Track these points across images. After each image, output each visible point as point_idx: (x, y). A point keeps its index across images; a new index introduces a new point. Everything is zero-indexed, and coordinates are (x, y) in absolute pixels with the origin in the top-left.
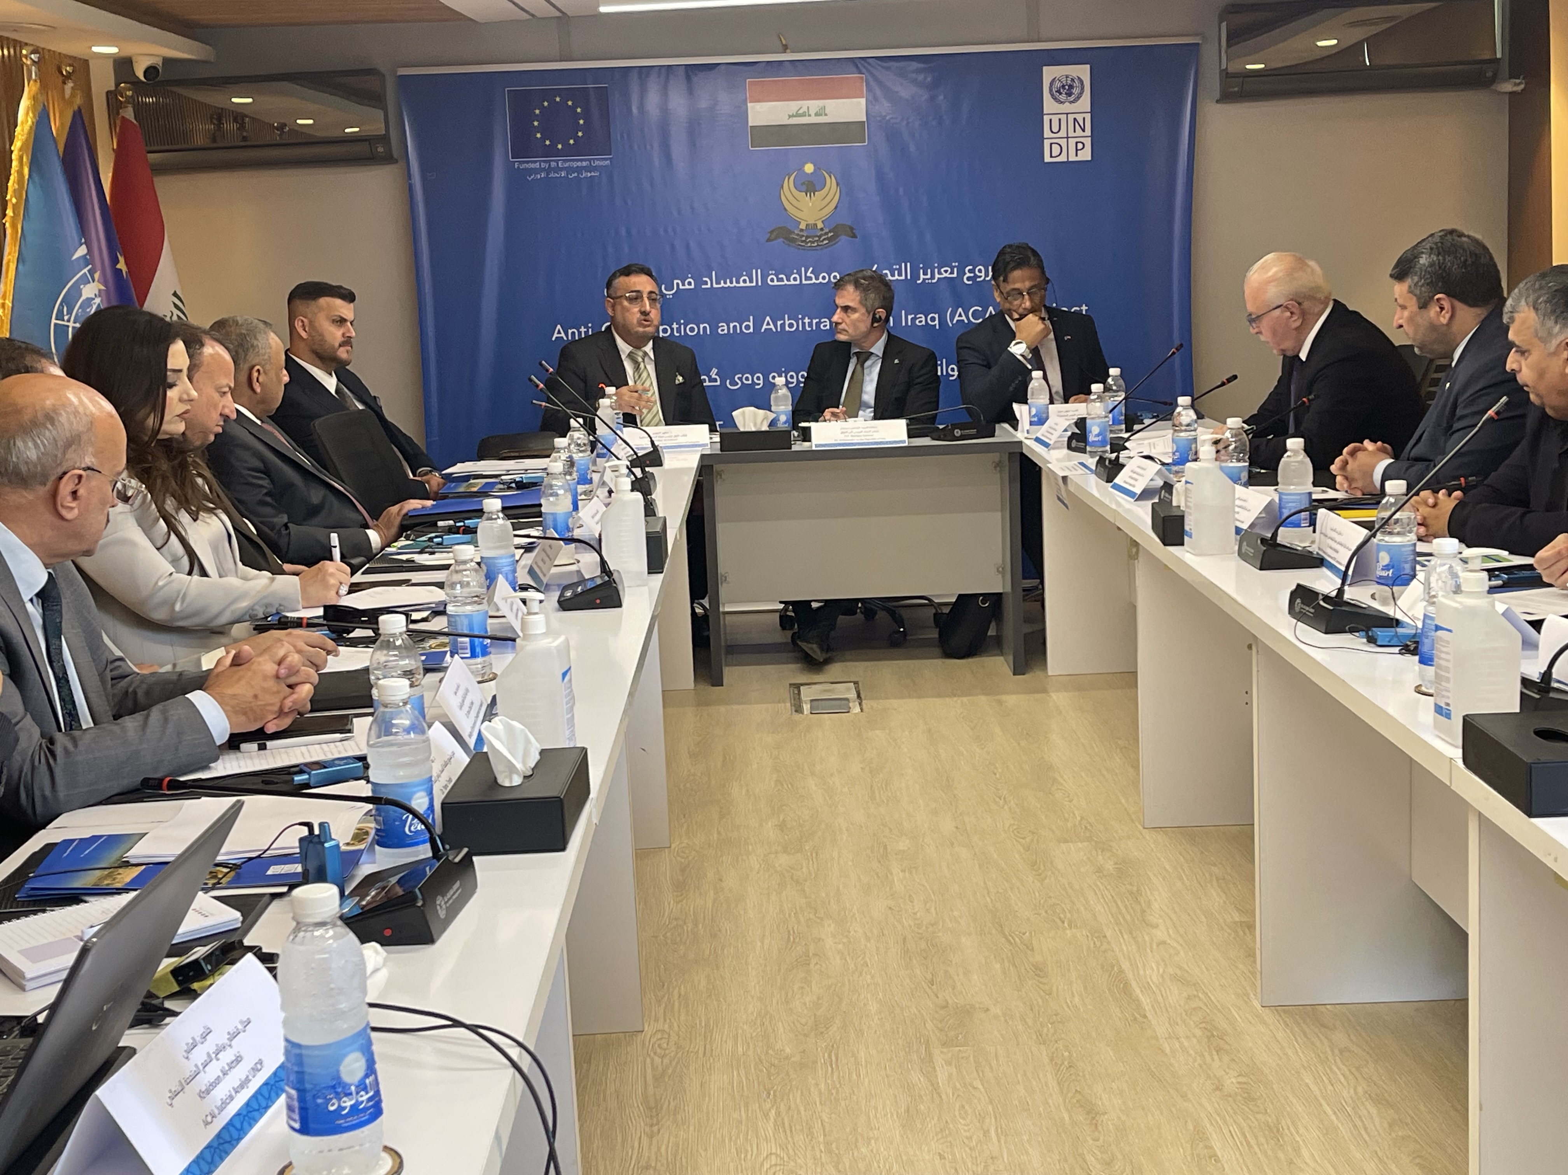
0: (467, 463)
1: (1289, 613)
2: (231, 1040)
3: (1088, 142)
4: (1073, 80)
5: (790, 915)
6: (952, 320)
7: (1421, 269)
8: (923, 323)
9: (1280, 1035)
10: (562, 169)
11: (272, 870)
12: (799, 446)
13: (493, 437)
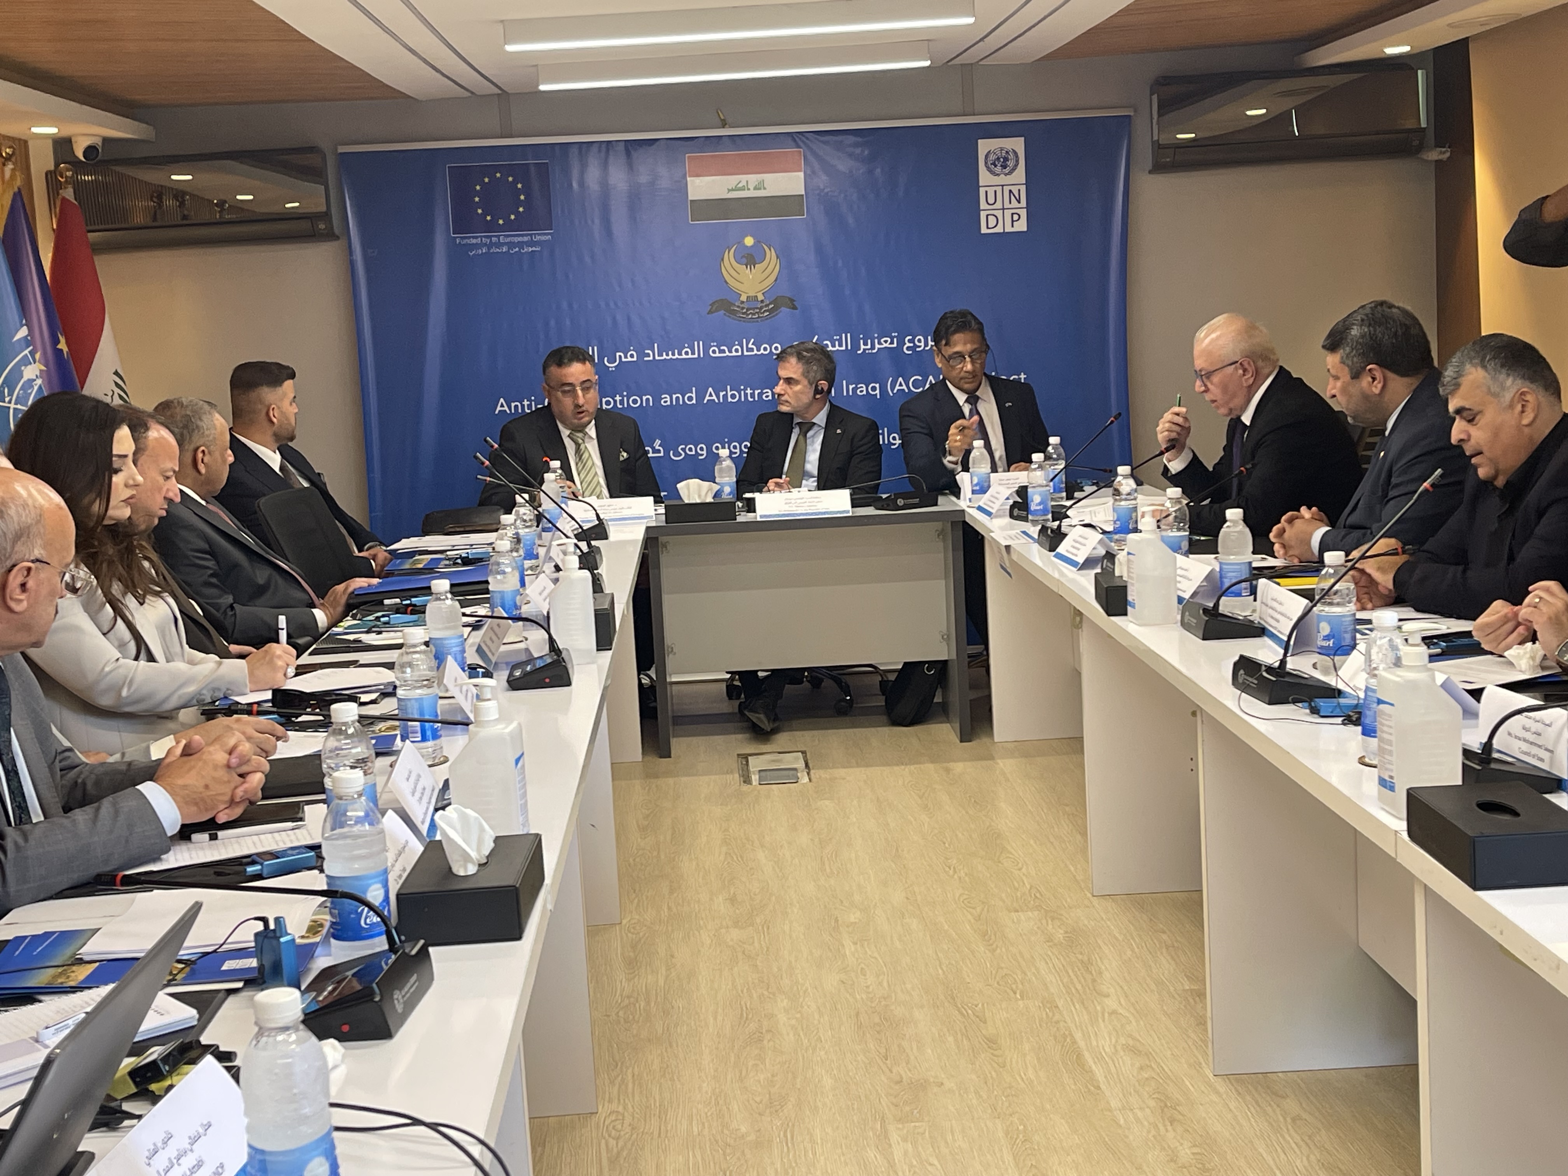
0: (412, 539)
1: (1233, 684)
2: (191, 1144)
3: (1023, 213)
4: (1007, 152)
5: (742, 991)
6: (892, 390)
7: (1352, 340)
8: (865, 393)
9: (1232, 1105)
10: (503, 244)
11: (229, 965)
12: (743, 517)
13: (437, 512)
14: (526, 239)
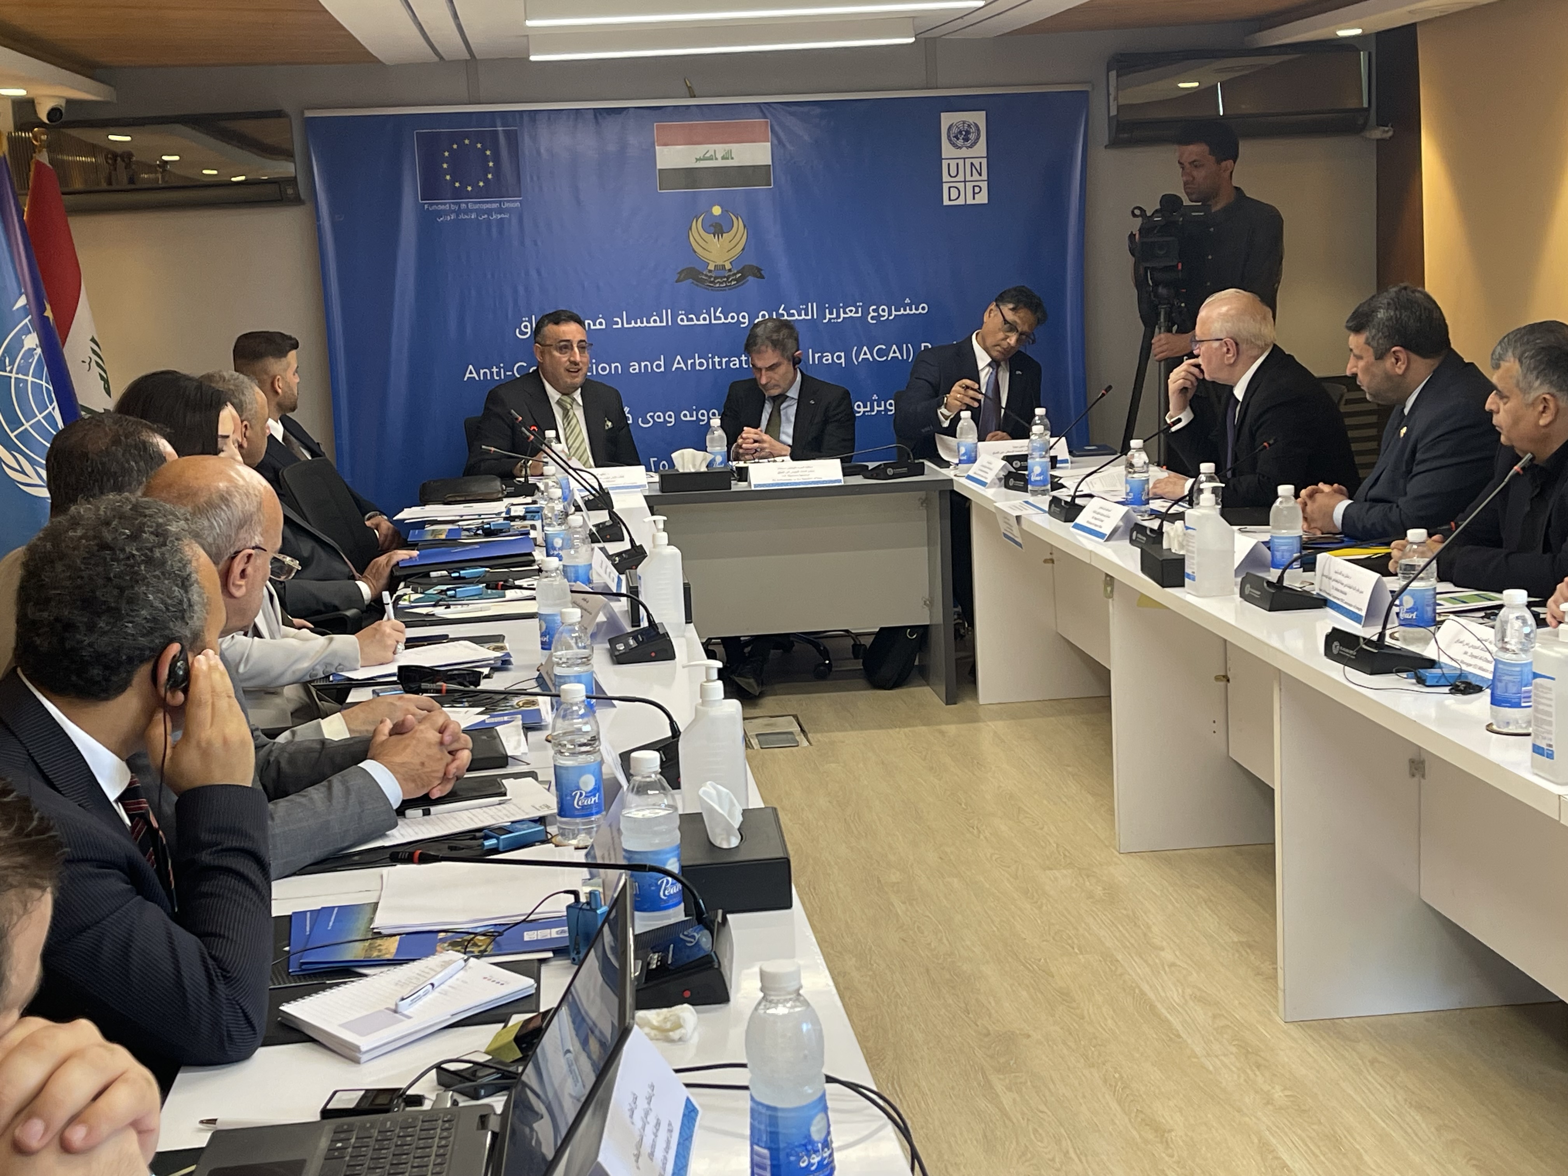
0: (414, 509)
1: (1326, 654)
2: (649, 1103)
3: (984, 185)
4: (969, 126)
6: (857, 358)
7: (1379, 324)
8: (830, 361)
9: (1310, 1050)
10: (471, 211)
11: (529, 936)
12: (738, 486)
13: (434, 481)
14: (495, 206)
